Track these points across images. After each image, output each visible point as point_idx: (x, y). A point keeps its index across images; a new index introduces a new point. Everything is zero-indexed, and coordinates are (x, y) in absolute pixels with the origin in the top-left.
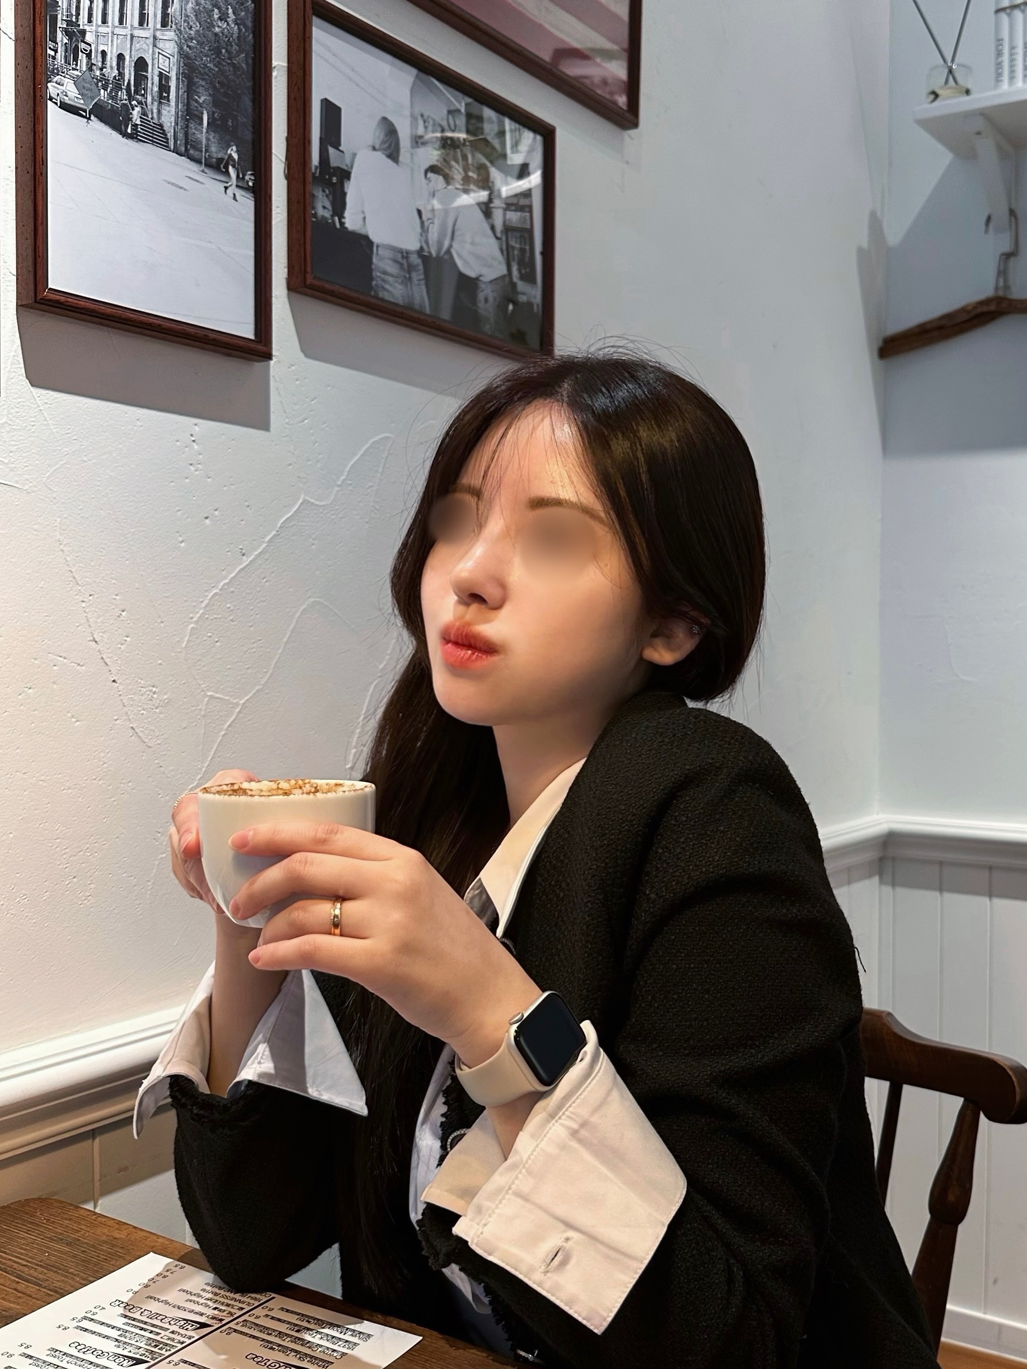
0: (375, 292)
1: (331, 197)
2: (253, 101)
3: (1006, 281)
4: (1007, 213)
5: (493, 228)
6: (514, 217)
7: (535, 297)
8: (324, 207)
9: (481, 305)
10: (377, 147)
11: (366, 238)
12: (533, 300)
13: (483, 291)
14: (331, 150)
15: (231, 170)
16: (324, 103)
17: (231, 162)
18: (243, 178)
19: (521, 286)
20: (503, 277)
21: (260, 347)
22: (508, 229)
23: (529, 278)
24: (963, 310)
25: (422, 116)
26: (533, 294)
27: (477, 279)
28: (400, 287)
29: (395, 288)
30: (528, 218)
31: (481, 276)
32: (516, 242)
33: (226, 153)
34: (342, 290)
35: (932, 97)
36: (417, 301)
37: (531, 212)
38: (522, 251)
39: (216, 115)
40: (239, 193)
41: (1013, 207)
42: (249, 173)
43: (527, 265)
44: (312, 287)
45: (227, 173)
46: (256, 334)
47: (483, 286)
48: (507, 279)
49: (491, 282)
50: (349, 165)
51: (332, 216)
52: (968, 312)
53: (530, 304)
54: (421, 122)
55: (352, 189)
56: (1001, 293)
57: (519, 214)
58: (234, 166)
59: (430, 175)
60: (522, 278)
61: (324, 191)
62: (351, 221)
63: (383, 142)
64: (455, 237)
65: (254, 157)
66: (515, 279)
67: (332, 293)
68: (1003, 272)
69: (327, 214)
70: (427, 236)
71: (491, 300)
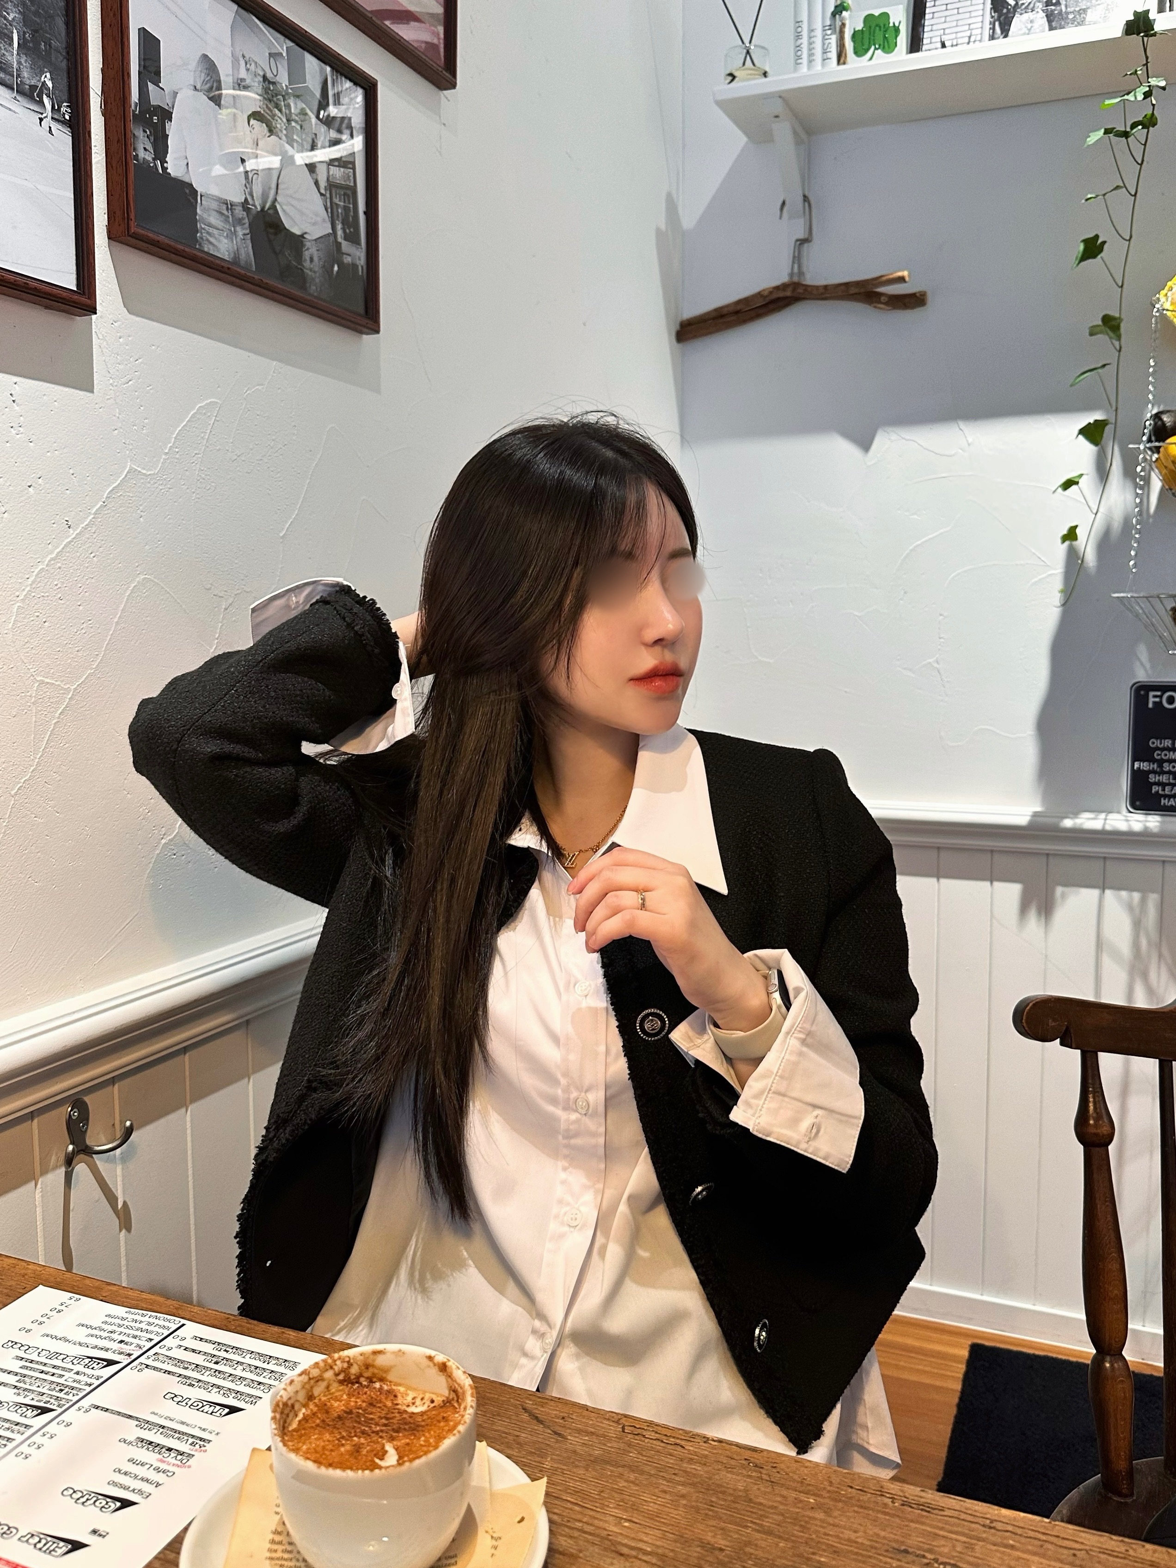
0: (200, 245)
1: (152, 138)
2: (67, 24)
3: (800, 267)
4: (801, 198)
5: (317, 183)
6: (337, 173)
7: (359, 259)
8: (145, 149)
9: (307, 264)
10: (198, 87)
11: (190, 185)
12: (358, 262)
13: (308, 249)
14: (151, 86)
15: (46, 100)
16: (142, 34)
17: (45, 91)
18: (59, 110)
19: (345, 246)
20: (329, 235)
21: (83, 299)
22: (332, 186)
23: (352, 238)
24: (759, 294)
25: (244, 57)
26: (357, 255)
27: (302, 236)
28: (226, 241)
29: (219, 241)
30: (351, 174)
31: (306, 233)
32: (340, 201)
33: (39, 81)
34: (167, 241)
35: (730, 78)
36: (243, 256)
37: (354, 169)
38: (346, 208)
39: (27, 35)
40: (55, 126)
41: (806, 193)
42: (65, 104)
43: (350, 223)
44: (136, 236)
45: (41, 103)
46: (78, 286)
47: (308, 244)
48: (332, 238)
49: (316, 240)
50: (170, 105)
51: (154, 159)
52: (764, 297)
53: (354, 266)
54: (242, 63)
55: (173, 130)
56: (796, 279)
57: (342, 170)
58: (48, 96)
59: (252, 122)
60: (346, 238)
61: (145, 131)
62: (174, 167)
63: (204, 82)
64: (279, 191)
65: (69, 87)
66: (339, 240)
67: (156, 244)
68: (797, 258)
69: (149, 157)
70: (251, 189)
71: (316, 259)
